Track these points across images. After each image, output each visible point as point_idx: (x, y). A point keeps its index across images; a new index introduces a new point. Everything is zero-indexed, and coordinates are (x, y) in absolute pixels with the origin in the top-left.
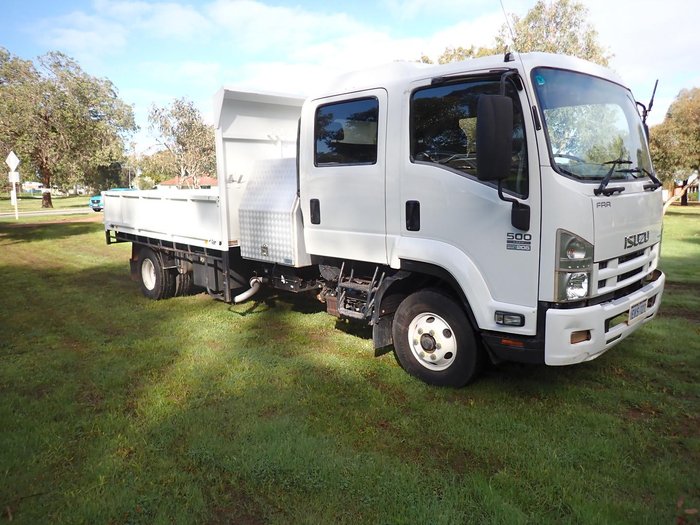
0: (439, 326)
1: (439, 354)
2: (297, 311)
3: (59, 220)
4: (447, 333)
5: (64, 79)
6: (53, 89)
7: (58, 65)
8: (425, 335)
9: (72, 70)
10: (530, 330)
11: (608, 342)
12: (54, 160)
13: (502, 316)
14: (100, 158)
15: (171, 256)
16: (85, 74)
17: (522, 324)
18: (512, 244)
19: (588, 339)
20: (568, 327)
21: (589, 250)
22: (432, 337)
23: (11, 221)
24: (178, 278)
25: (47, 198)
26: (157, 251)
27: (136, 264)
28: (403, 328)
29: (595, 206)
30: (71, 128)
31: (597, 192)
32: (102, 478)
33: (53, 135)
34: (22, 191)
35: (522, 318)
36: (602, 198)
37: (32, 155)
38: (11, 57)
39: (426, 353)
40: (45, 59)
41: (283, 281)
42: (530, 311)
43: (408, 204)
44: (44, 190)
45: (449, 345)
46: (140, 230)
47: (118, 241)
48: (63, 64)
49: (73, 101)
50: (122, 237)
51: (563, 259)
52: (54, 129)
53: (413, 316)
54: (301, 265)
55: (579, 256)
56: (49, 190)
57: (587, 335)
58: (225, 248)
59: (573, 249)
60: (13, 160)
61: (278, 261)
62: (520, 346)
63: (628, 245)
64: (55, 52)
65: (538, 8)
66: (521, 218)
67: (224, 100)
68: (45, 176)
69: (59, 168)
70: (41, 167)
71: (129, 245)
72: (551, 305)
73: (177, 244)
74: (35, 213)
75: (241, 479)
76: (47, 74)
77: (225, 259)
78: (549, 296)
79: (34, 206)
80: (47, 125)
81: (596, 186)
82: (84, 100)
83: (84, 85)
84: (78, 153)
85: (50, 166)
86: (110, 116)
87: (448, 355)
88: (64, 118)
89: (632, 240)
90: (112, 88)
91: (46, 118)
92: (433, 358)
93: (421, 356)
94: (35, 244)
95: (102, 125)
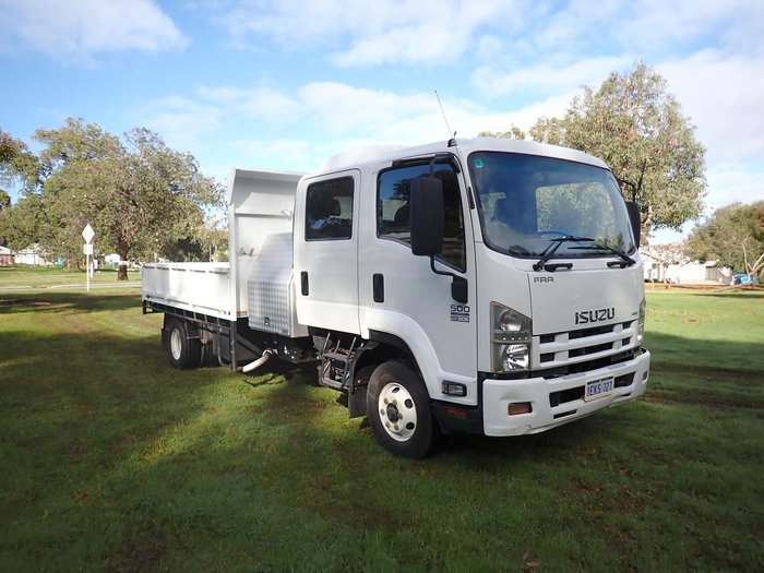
0: (403, 395)
1: (401, 424)
2: (309, 384)
3: (129, 292)
4: (408, 404)
5: (146, 154)
6: (136, 164)
7: (143, 140)
8: (390, 405)
9: (156, 145)
10: (470, 400)
11: (556, 417)
12: (132, 232)
13: (448, 386)
14: (177, 231)
15: (194, 327)
16: (168, 149)
17: (464, 394)
18: (455, 316)
19: (530, 411)
20: (504, 398)
21: (527, 323)
22: (395, 407)
23: (83, 292)
24: (203, 348)
25: (123, 270)
26: (183, 321)
27: (166, 335)
28: (374, 398)
29: (532, 280)
30: (151, 202)
31: (536, 268)
32: (46, 513)
33: (133, 208)
34: (105, 263)
35: (464, 388)
36: (544, 274)
37: (112, 228)
38: (103, 132)
39: (391, 424)
40: (131, 135)
41: (286, 352)
42: (470, 381)
43: (375, 276)
44: (121, 263)
45: (410, 414)
46: (169, 300)
47: (154, 312)
48: (148, 139)
49: (155, 176)
50: (157, 308)
51: (497, 331)
52: (134, 203)
53: (382, 386)
54: (298, 336)
55: (513, 328)
56: (127, 263)
57: (528, 407)
58: (233, 318)
59: (508, 321)
60: (88, 233)
61: (277, 331)
62: (462, 415)
63: (581, 320)
64: (141, 128)
65: (611, 81)
66: (460, 291)
67: (236, 178)
68: (123, 249)
69: (136, 240)
70: (119, 239)
71: (162, 315)
72: (489, 376)
73: (197, 314)
74: (111, 286)
75: (164, 522)
76: (132, 149)
77: (233, 330)
78: (487, 367)
79: (111, 279)
80: (128, 199)
81: (536, 261)
82: (165, 174)
83: (166, 159)
84: (156, 226)
85: (127, 238)
86: (190, 189)
87: (410, 426)
88: (145, 192)
89: (588, 316)
90: (193, 162)
91: (128, 192)
92: (396, 428)
93: (388, 426)
94: (94, 314)
95: (180, 199)
